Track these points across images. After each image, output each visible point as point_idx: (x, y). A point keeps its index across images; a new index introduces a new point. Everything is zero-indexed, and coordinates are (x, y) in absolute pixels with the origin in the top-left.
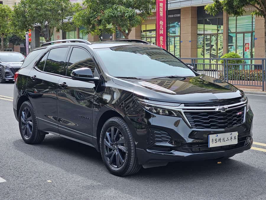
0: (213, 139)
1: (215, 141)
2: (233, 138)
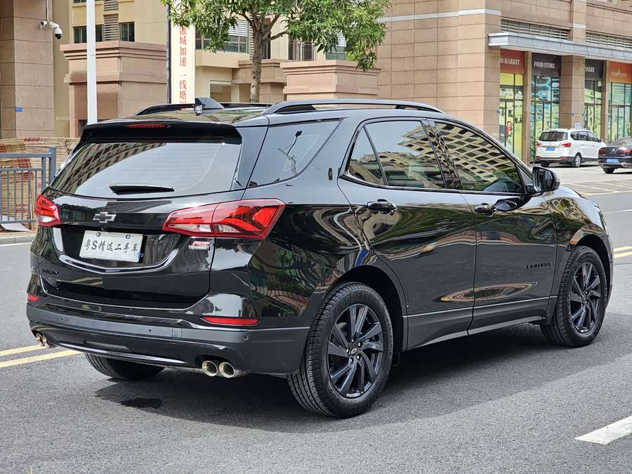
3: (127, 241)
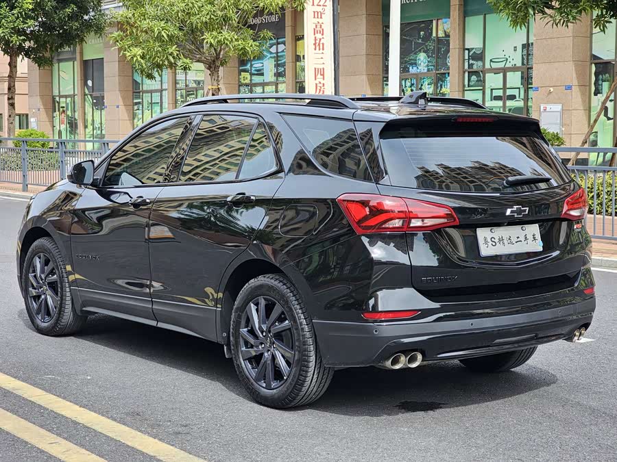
3: (523, 233)
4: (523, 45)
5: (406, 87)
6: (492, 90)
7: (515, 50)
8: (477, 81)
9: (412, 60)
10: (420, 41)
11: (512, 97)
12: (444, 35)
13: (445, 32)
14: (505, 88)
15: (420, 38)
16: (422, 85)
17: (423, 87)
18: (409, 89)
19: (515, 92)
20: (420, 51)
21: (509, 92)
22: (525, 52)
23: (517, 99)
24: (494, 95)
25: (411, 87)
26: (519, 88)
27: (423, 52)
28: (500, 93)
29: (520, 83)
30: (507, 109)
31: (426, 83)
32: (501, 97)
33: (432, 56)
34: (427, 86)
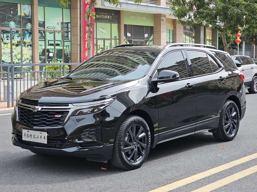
0: (25, 134)
1: (27, 136)
2: (43, 137)
4: (61, 22)
5: (3, 37)
6: (48, 41)
7: (58, 24)
8: (41, 36)
9: (6, 24)
10: (11, 16)
11: (58, 45)
12: (24, 15)
13: (25, 14)
14: (55, 40)
15: (11, 14)
16: (13, 37)
17: (14, 38)
18: (6, 39)
19: (59, 43)
20: (11, 21)
21: (56, 42)
22: (62, 26)
23: (60, 45)
24: (49, 43)
25: (7, 37)
26: (61, 41)
27: (13, 21)
28: (53, 42)
29: (61, 39)
30: (56, 50)
31: (16, 36)
32: (53, 44)
33: (18, 24)
34: (16, 38)
